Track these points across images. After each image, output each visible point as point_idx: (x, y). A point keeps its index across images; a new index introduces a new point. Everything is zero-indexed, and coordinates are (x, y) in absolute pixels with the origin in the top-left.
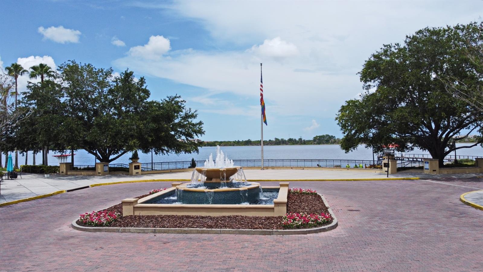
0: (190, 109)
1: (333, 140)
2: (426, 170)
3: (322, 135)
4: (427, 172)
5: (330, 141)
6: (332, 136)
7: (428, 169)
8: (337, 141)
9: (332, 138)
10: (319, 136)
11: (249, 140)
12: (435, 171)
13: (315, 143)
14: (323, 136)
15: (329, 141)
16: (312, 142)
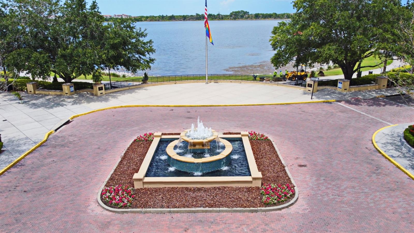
0: (140, 29)
1: (247, 16)
2: (339, 89)
3: (237, 11)
4: (340, 90)
5: (245, 17)
6: (246, 12)
7: (341, 88)
8: (250, 16)
9: (246, 14)
10: (235, 12)
11: (173, 15)
12: (346, 89)
13: (232, 18)
14: (239, 12)
15: (243, 16)
16: (229, 17)
